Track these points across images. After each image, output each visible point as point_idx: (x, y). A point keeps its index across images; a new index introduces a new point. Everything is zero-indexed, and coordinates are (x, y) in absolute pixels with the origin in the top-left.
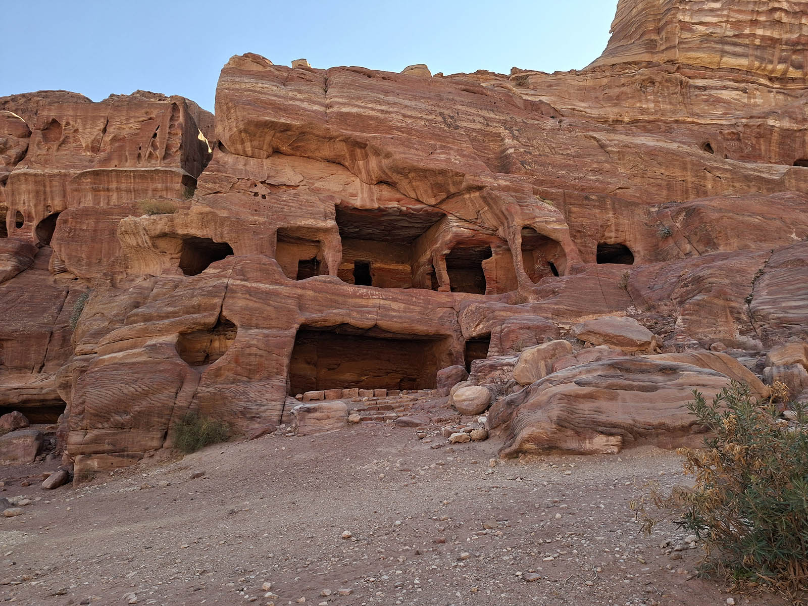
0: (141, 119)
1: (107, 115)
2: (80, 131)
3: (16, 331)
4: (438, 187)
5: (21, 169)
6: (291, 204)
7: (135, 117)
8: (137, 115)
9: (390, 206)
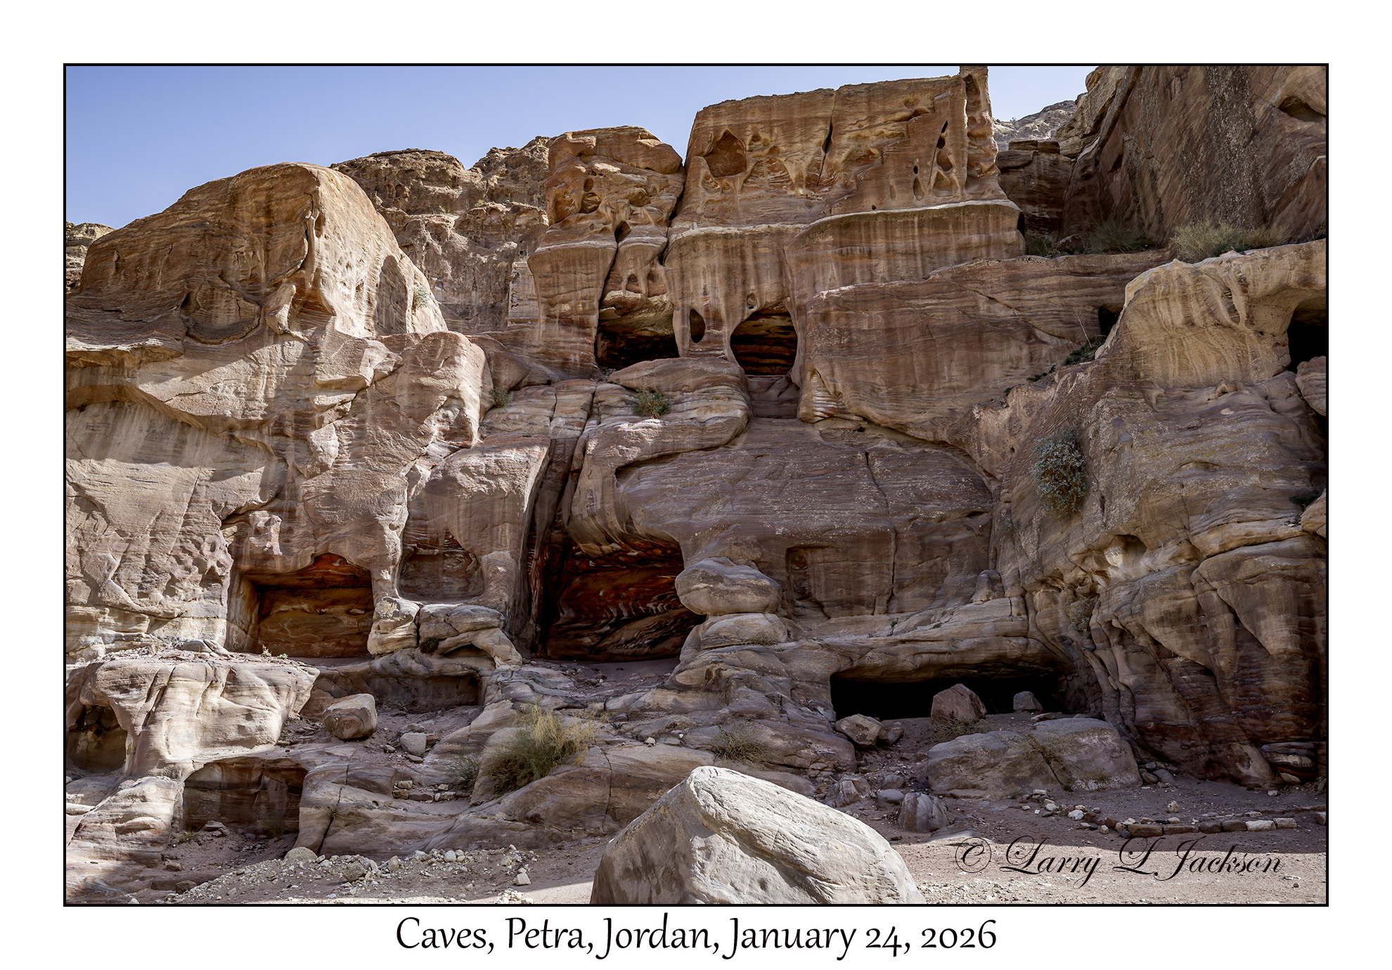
0: (898, 116)
1: (829, 113)
2: (783, 149)
3: (831, 529)
5: (686, 229)
7: (885, 113)
8: (888, 107)
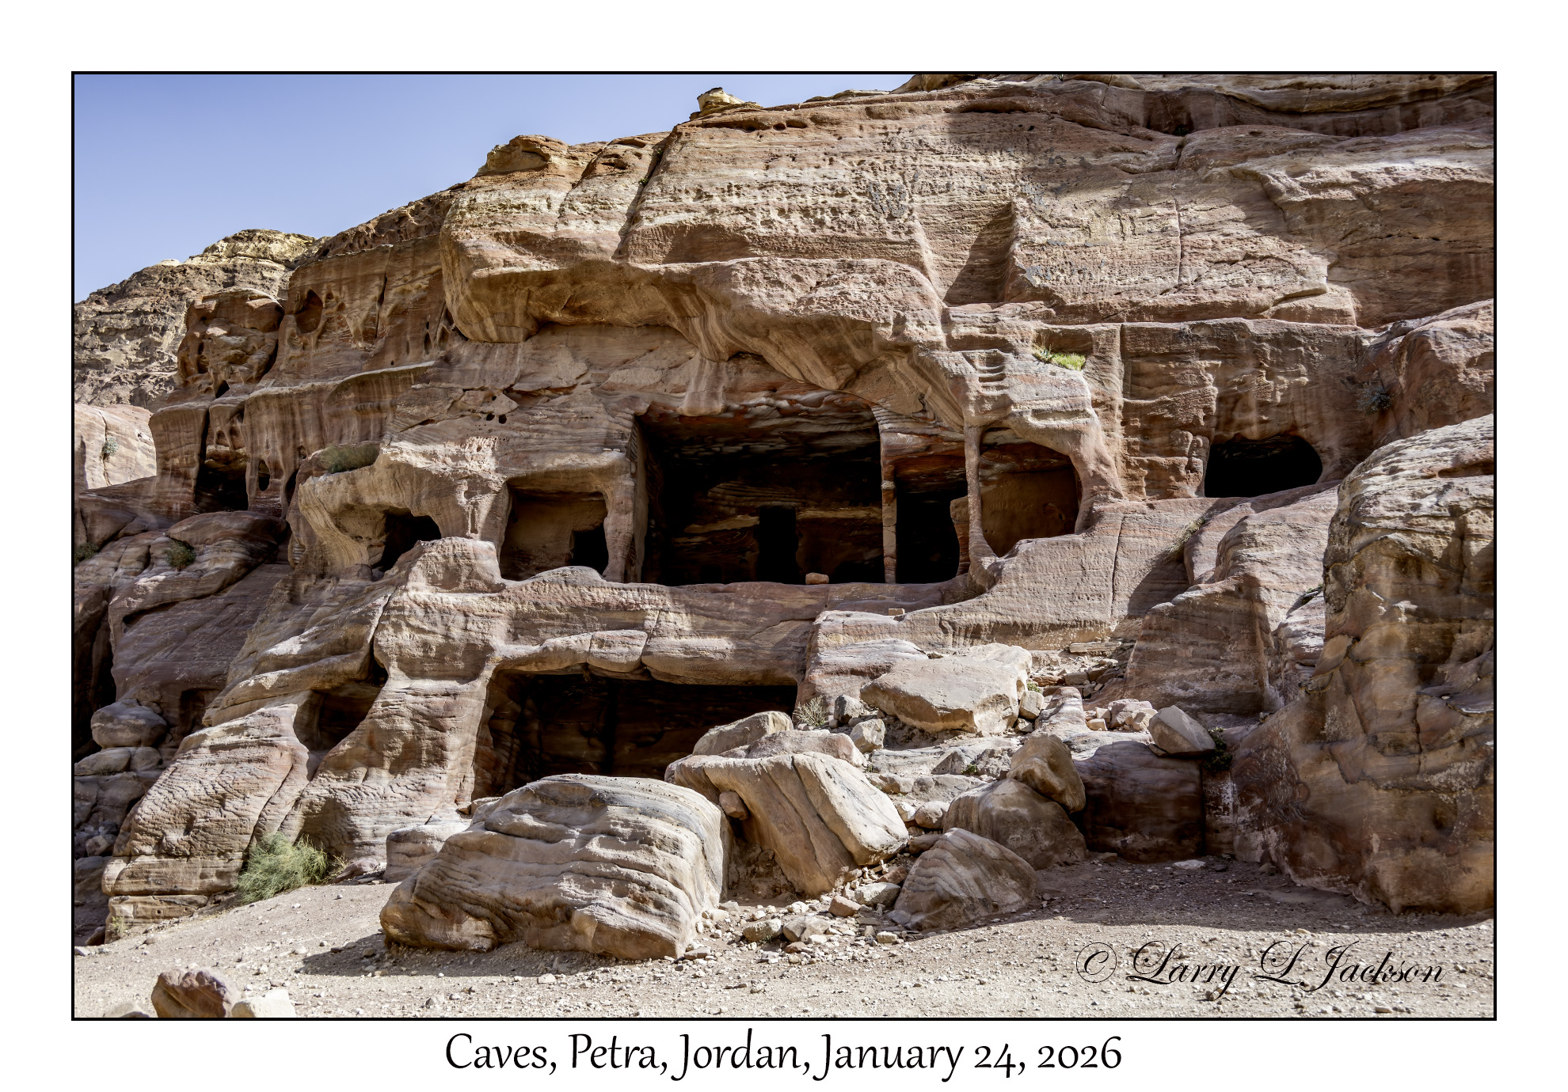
1: (383, 269)
2: (347, 306)
4: (833, 356)
5: (263, 387)
6: (547, 427)
7: (424, 267)
9: (751, 402)
